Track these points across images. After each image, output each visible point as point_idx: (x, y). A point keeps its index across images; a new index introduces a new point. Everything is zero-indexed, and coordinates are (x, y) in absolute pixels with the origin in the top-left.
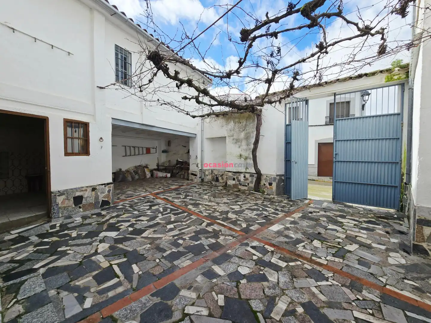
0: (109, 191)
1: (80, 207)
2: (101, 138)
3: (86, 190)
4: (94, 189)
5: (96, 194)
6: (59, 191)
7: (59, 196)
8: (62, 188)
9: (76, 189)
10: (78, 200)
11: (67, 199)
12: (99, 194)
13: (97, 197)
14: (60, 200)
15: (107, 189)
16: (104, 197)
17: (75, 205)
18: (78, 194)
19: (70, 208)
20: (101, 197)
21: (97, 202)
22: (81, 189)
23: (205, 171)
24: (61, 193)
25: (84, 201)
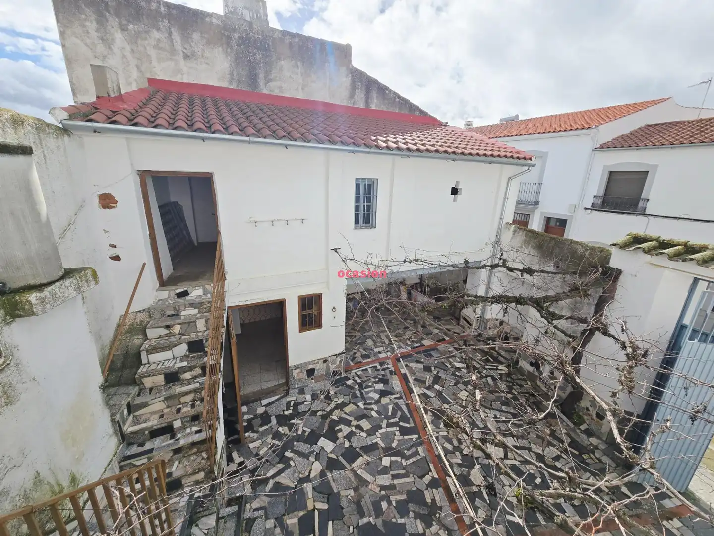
0: (341, 362)
1: (312, 379)
2: (334, 308)
3: (318, 363)
4: (325, 361)
5: (328, 365)
6: (295, 366)
7: (295, 369)
8: (297, 363)
9: (309, 363)
10: (311, 372)
11: (302, 372)
12: (330, 365)
13: (328, 368)
14: (295, 373)
15: (339, 359)
16: (335, 368)
17: (308, 377)
18: (311, 367)
19: (304, 380)
20: (333, 368)
21: (328, 374)
22: (313, 362)
23: (488, 321)
24: (296, 367)
25: (316, 373)
